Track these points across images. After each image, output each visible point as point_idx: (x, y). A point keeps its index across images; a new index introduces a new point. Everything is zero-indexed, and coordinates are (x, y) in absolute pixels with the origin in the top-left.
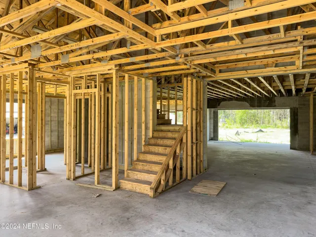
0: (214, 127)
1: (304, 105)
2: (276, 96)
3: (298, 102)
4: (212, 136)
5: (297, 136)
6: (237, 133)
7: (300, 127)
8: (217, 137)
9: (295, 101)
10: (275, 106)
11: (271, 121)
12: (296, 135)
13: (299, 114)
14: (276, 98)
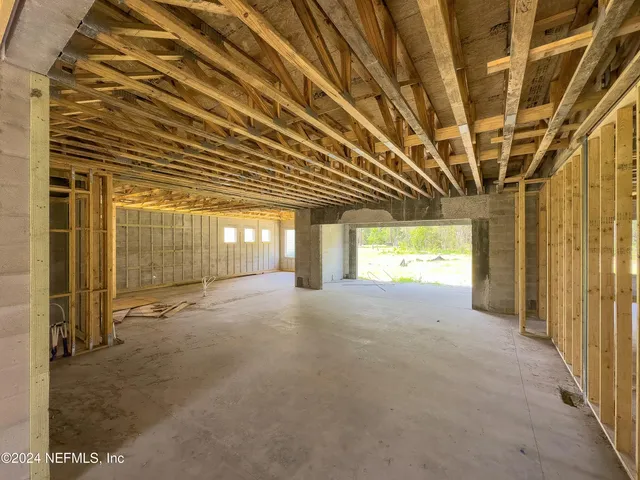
0: (351, 256)
1: (502, 212)
2: (442, 196)
3: (488, 208)
4: (347, 272)
5: (487, 281)
6: (403, 264)
7: (492, 262)
8: (355, 273)
9: (480, 205)
10: (441, 217)
11: (457, 244)
12: (484, 278)
13: (491, 233)
14: (442, 199)
